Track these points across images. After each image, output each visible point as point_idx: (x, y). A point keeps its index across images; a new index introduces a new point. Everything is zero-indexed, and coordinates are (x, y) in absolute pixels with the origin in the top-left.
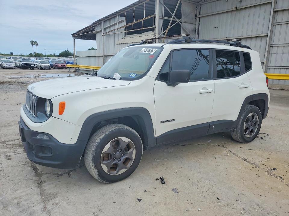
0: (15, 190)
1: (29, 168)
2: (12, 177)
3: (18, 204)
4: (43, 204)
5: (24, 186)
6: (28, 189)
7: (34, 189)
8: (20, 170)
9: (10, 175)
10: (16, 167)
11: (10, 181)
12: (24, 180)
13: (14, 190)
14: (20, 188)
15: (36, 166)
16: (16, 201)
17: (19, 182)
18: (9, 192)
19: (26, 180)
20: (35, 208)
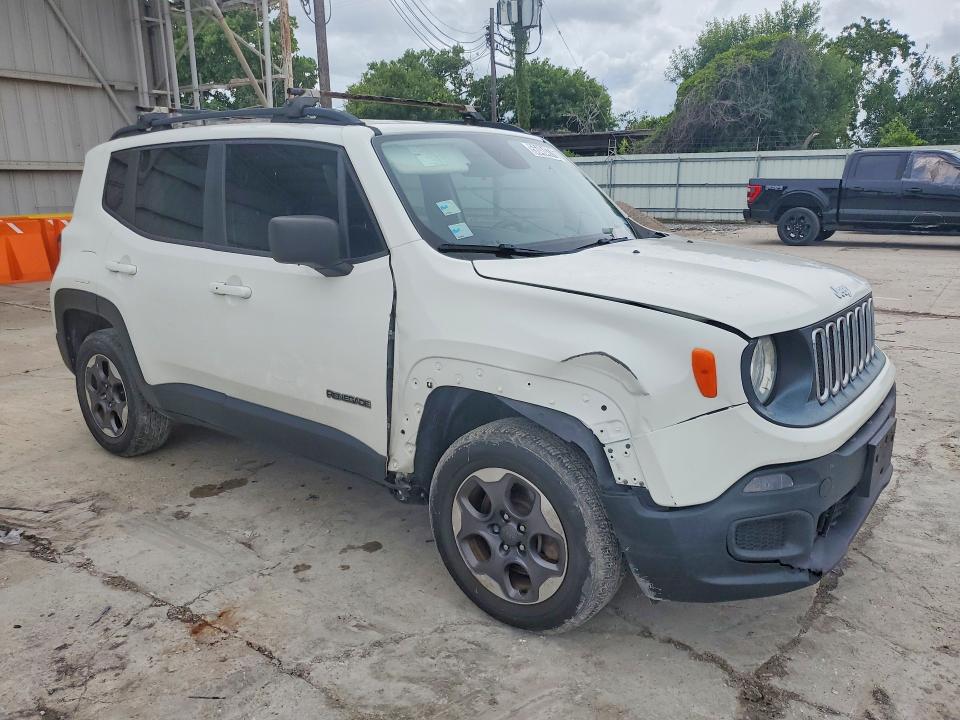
0: (932, 559)
1: (844, 599)
2: (918, 602)
3: (942, 530)
4: (892, 506)
5: (903, 557)
6: (900, 545)
7: (885, 538)
8: (878, 613)
9: (920, 612)
10: (882, 634)
11: (931, 590)
12: (892, 572)
13: (934, 561)
14: (916, 557)
15: (816, 594)
16: (943, 537)
17: (910, 572)
18: (947, 564)
19: (884, 569)
20: (913, 507)
